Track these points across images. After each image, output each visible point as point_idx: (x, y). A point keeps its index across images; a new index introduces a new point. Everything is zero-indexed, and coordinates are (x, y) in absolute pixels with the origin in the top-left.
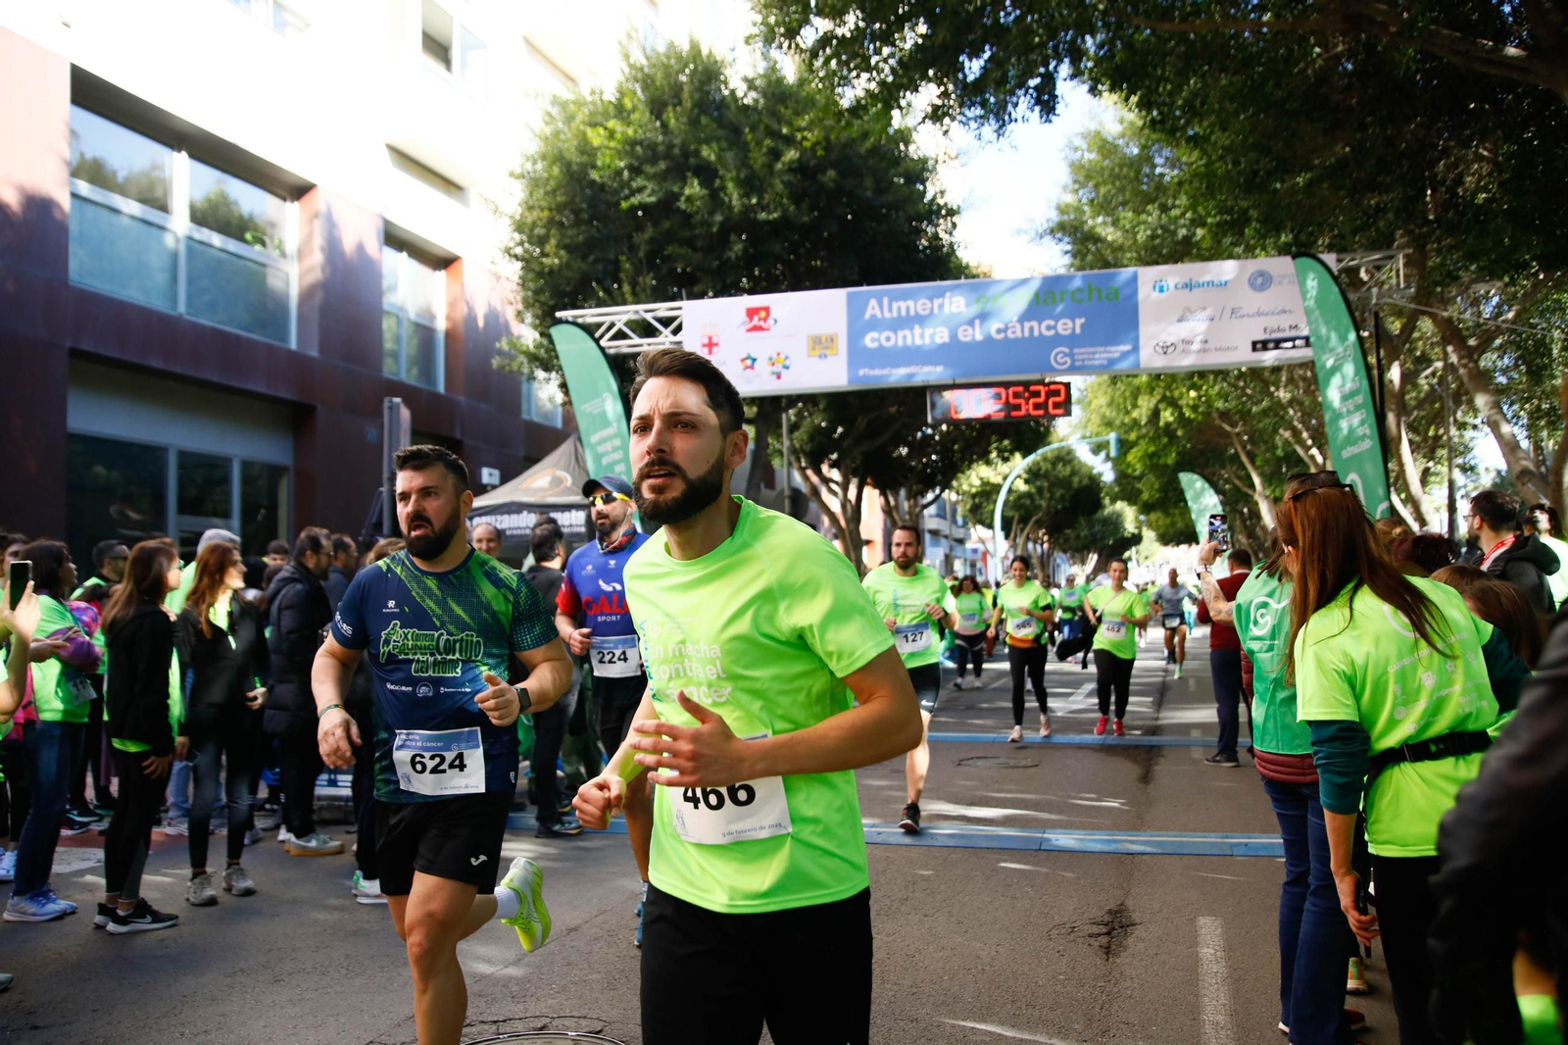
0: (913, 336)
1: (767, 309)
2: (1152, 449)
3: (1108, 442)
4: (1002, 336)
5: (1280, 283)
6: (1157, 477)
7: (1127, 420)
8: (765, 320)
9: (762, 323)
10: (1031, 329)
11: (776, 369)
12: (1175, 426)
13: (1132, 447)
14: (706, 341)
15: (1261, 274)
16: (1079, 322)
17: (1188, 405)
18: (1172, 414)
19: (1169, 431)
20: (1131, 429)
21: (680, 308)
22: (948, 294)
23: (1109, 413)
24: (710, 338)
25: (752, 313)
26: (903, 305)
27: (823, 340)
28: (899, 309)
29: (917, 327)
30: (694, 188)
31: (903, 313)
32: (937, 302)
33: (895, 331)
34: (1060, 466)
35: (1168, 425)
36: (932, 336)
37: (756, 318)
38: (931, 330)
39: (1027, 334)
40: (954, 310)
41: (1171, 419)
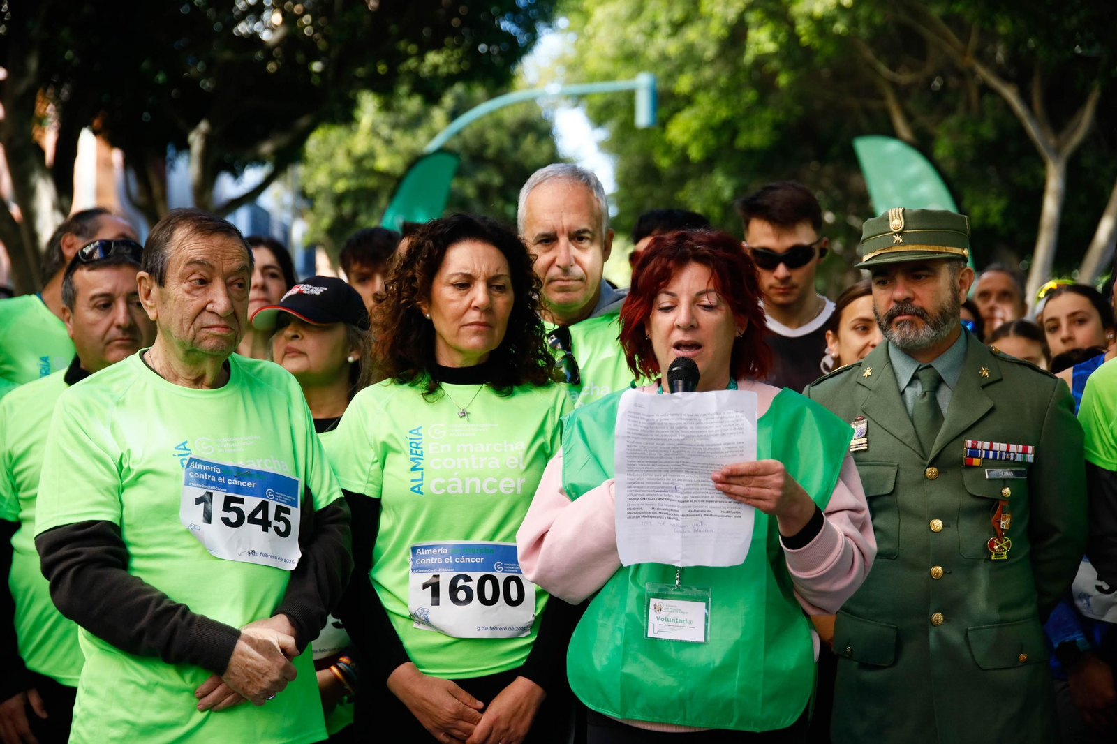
2: (723, 113)
3: (630, 96)
6: (729, 174)
7: (673, 47)
12: (775, 64)
13: (678, 110)
17: (810, 17)
18: (774, 37)
19: (761, 77)
20: (680, 69)
23: (634, 34)
34: (528, 143)
35: (761, 61)
41: (770, 47)
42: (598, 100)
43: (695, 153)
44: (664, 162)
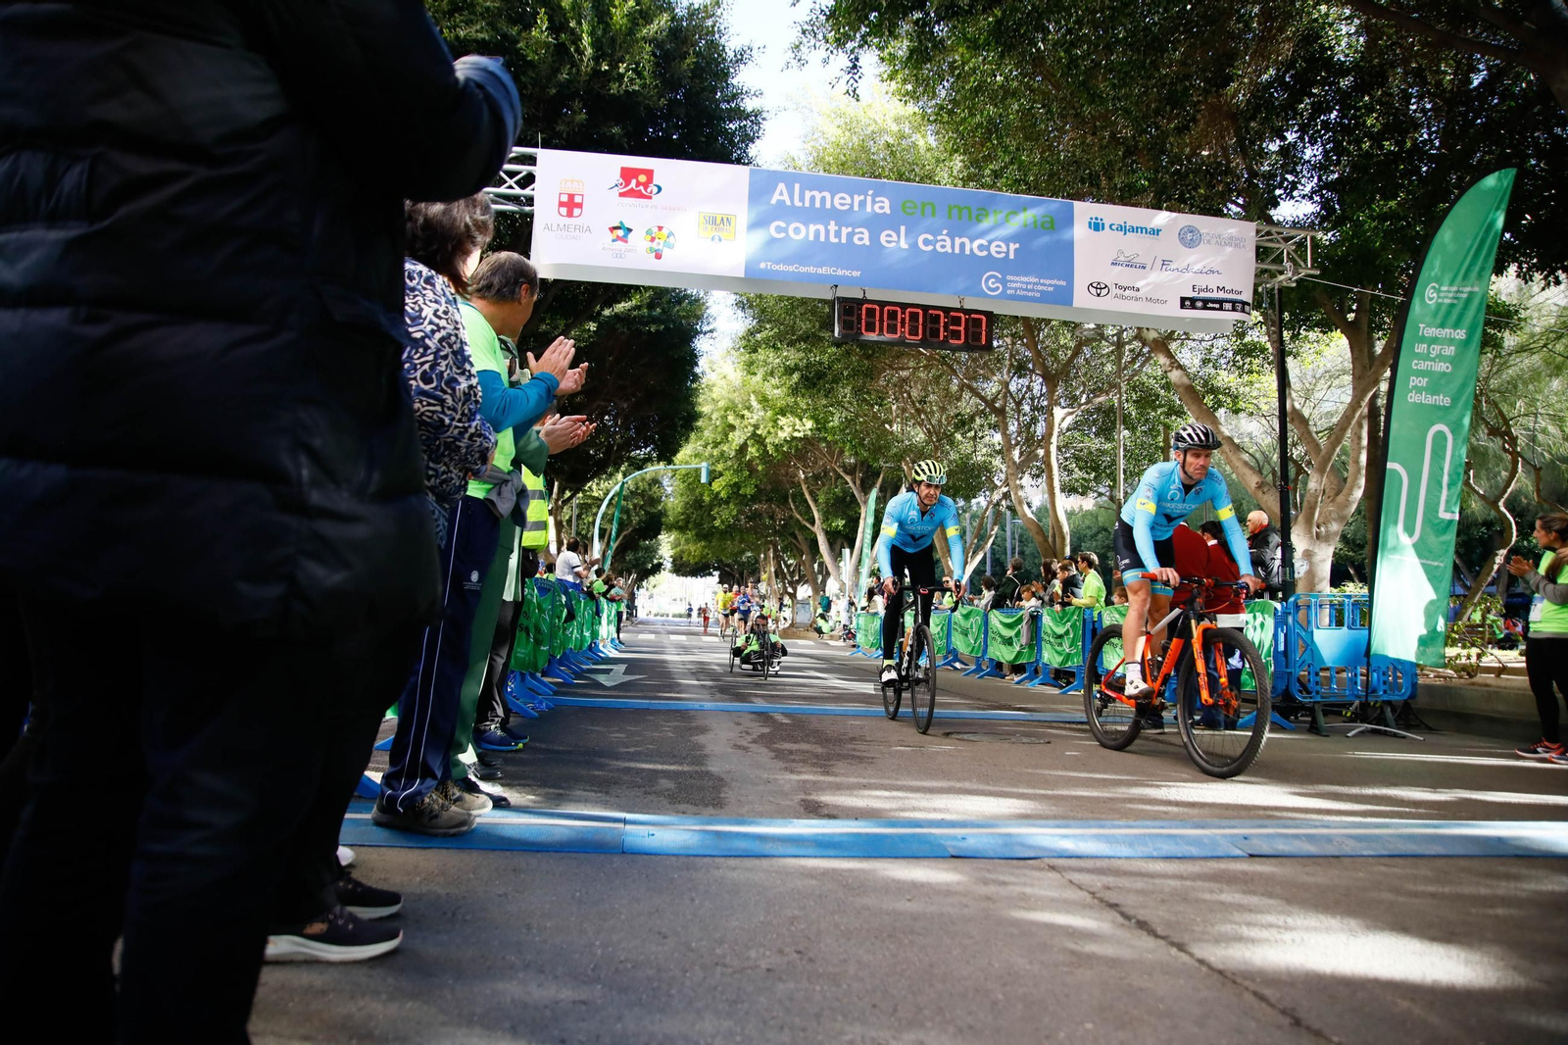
0: (827, 232)
1: (649, 173)
2: (735, 479)
3: (698, 471)
4: (930, 248)
5: (1209, 242)
7: (715, 452)
8: (646, 185)
10: (962, 245)
11: (655, 245)
12: (757, 461)
13: (717, 477)
14: (565, 199)
15: (1192, 230)
16: (1013, 247)
22: (871, 192)
24: (571, 197)
25: (628, 174)
26: (818, 196)
27: (718, 222)
28: (813, 199)
29: (832, 223)
31: (818, 205)
32: (857, 199)
33: (806, 224)
35: (751, 460)
36: (850, 236)
37: (634, 183)
38: (850, 229)
39: (957, 251)
40: (878, 212)
41: (756, 454)
42: (684, 472)
43: (723, 494)
44: (707, 499)
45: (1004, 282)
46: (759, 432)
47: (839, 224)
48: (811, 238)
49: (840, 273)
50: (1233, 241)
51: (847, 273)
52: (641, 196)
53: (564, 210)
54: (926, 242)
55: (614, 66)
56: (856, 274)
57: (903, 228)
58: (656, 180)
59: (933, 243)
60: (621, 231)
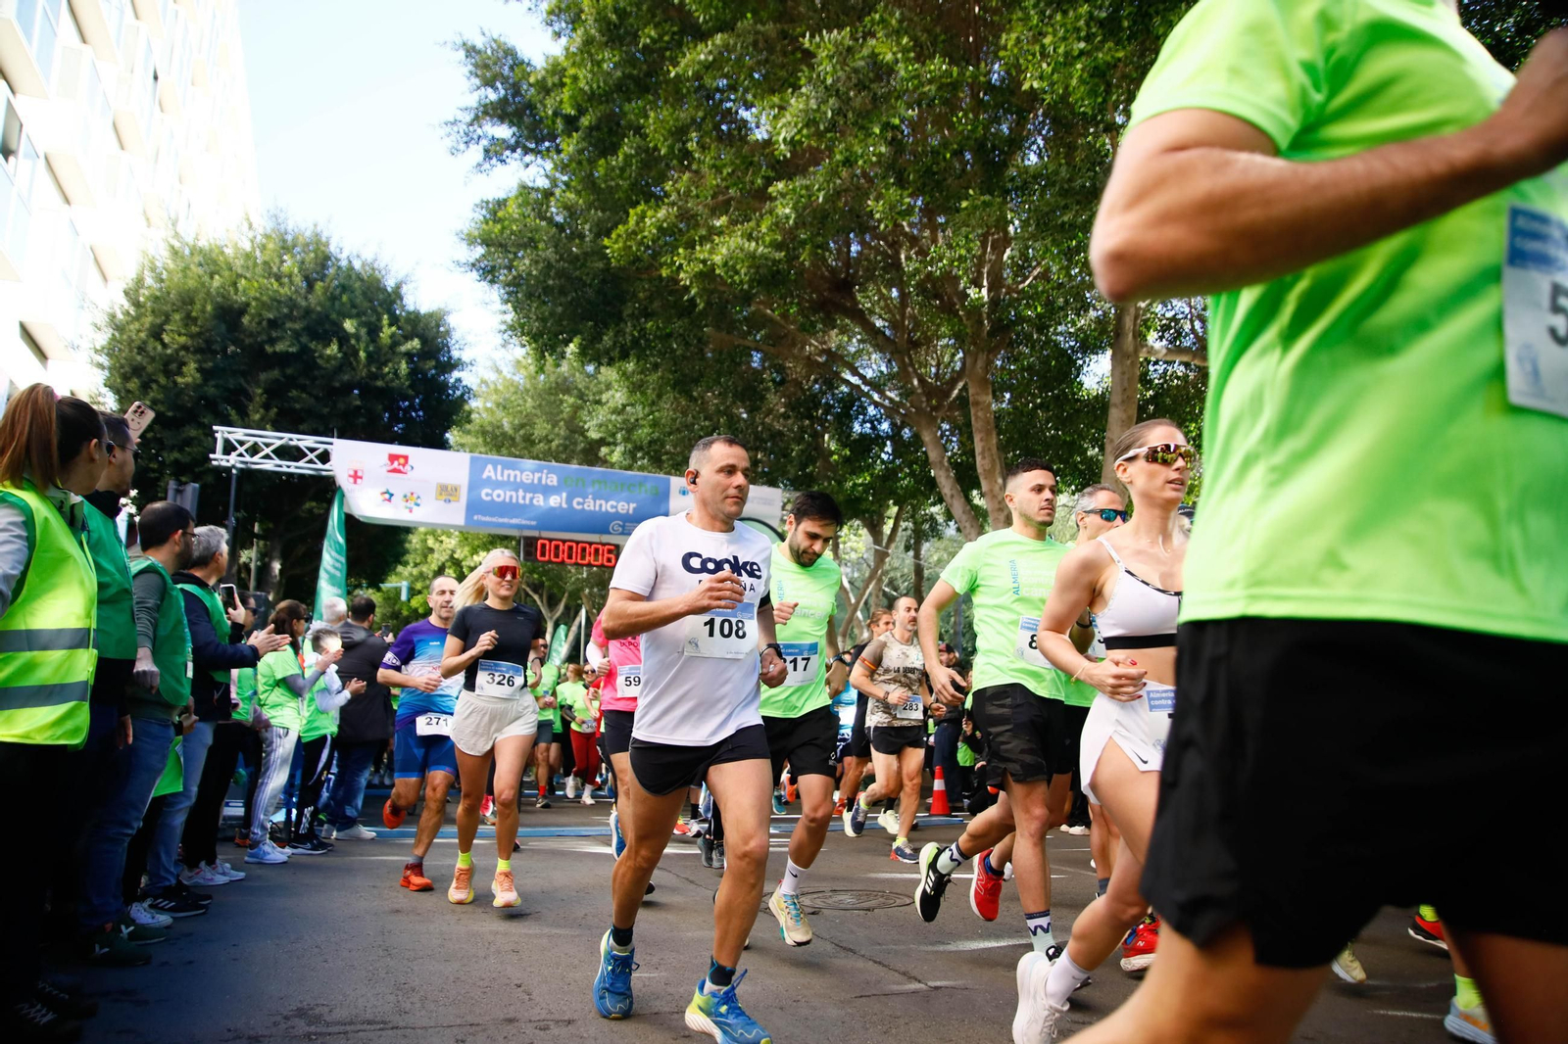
0: (517, 496)
1: (406, 458)
4: (580, 507)
8: (404, 466)
9: (401, 467)
10: (601, 506)
11: (408, 504)
14: (351, 473)
16: (632, 506)
21: (331, 444)
24: (356, 472)
25: (393, 458)
26: (512, 473)
27: (449, 489)
28: (509, 476)
29: (521, 490)
30: (333, 349)
31: (512, 479)
32: (537, 475)
33: (504, 490)
36: (531, 499)
37: (396, 463)
38: (532, 495)
39: (597, 508)
40: (549, 483)
45: (623, 527)
46: (456, 556)
47: (525, 492)
48: (507, 500)
49: (524, 522)
50: (768, 502)
51: (528, 523)
52: (399, 471)
53: (352, 480)
54: (579, 503)
55: (380, 368)
56: (534, 523)
57: (564, 495)
58: (410, 462)
59: (583, 504)
60: (389, 496)
